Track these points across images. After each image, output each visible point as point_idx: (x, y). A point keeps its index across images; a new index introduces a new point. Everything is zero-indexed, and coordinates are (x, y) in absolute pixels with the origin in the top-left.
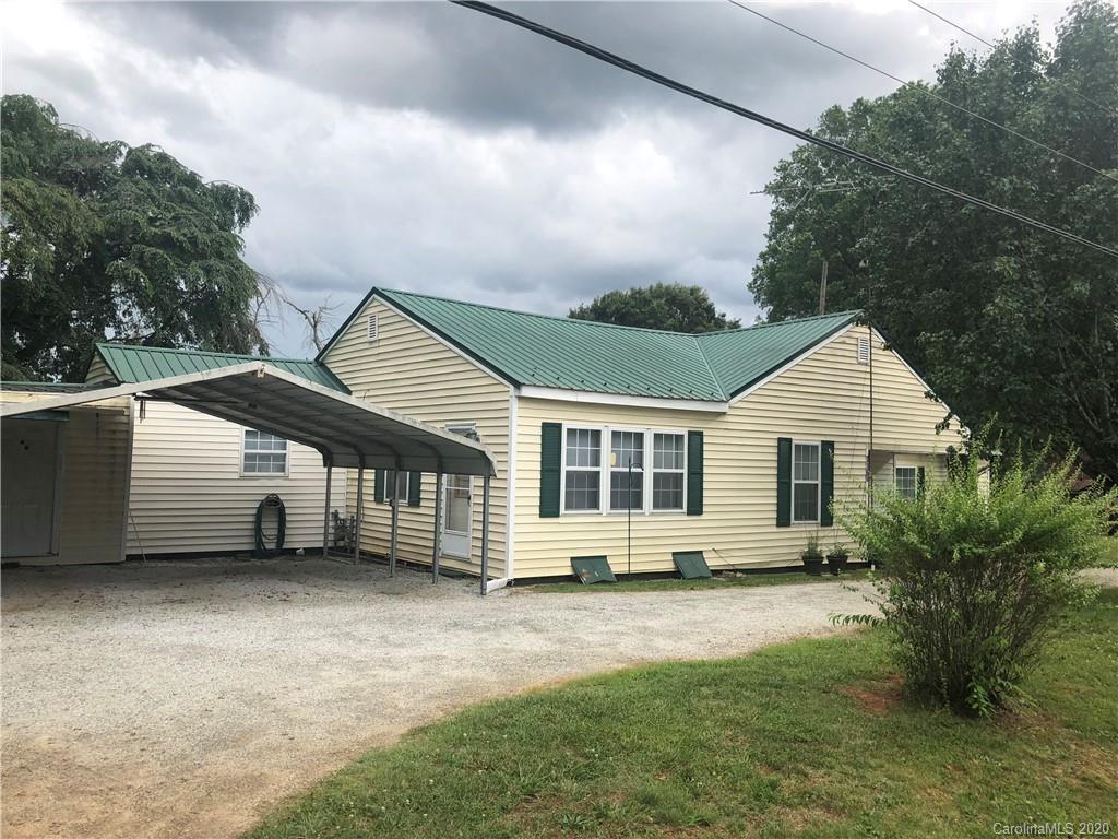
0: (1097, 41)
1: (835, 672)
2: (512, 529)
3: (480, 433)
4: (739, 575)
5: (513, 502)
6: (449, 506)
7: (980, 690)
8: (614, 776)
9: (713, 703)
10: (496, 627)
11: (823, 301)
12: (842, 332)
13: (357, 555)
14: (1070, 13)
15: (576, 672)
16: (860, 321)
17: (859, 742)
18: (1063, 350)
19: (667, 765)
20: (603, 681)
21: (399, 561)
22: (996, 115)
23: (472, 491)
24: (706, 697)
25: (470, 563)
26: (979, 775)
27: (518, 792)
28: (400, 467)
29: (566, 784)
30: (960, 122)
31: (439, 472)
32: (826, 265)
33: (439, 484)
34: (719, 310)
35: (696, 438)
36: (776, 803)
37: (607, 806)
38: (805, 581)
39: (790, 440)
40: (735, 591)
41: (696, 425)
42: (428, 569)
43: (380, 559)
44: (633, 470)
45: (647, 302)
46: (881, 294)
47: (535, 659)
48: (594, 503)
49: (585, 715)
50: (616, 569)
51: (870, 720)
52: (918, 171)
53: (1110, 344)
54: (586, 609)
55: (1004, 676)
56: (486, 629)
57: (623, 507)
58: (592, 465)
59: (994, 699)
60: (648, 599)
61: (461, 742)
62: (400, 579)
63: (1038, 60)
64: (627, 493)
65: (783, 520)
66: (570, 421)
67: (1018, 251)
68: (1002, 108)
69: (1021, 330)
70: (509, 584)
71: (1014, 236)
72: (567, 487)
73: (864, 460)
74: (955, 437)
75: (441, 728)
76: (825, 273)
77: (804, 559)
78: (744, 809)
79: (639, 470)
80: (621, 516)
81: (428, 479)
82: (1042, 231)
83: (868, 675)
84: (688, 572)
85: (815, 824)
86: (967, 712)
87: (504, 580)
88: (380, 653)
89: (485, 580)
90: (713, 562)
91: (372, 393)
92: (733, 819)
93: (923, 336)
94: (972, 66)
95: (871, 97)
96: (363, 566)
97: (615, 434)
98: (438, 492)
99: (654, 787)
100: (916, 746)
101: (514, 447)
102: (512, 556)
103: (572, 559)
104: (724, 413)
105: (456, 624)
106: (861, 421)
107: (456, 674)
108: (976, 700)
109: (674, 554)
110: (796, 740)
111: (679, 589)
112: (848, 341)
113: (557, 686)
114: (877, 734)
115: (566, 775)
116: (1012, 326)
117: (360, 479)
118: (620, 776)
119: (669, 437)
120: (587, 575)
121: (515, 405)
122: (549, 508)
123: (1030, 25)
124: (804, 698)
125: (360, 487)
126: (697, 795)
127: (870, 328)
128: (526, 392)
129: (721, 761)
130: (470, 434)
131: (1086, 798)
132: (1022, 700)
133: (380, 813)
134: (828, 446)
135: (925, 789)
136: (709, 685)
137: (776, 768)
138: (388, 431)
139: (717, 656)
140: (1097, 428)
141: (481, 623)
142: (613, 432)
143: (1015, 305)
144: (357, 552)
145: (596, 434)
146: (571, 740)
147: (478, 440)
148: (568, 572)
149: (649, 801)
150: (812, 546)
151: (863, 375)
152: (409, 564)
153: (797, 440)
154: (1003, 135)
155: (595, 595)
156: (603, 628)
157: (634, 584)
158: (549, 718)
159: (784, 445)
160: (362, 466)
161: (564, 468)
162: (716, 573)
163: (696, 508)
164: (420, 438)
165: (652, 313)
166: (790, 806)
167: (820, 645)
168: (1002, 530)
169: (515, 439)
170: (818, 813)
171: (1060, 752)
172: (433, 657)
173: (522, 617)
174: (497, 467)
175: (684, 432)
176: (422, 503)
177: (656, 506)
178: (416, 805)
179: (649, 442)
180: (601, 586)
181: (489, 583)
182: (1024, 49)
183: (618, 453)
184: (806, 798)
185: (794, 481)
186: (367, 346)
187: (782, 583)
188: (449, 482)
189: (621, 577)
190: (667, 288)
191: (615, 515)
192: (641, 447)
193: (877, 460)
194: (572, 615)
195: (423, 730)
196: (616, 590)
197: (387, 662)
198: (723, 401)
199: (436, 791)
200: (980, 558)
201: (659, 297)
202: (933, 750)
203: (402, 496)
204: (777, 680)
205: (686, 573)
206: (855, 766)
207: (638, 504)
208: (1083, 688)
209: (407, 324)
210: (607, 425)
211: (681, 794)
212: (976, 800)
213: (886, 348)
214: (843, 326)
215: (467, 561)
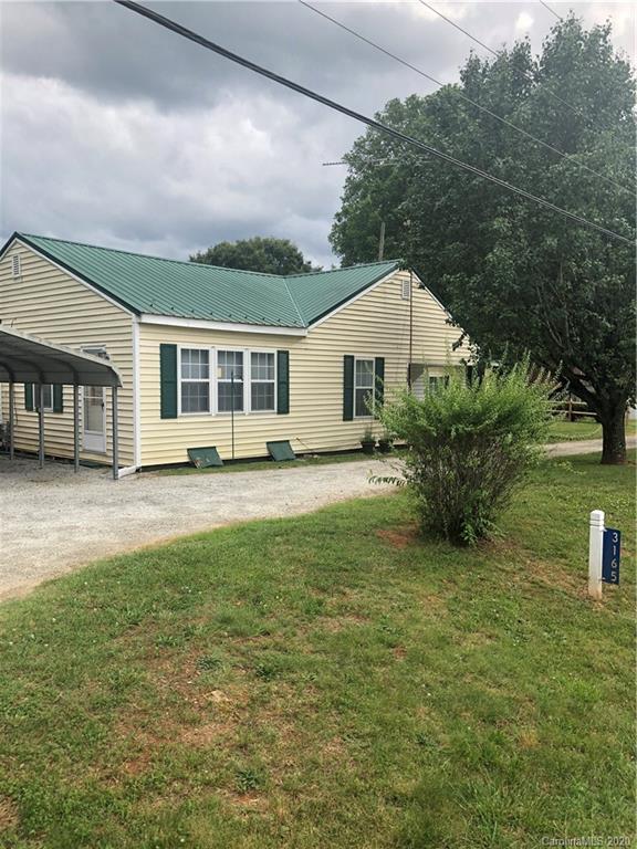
0: (569, 55)
1: (374, 521)
2: (139, 428)
3: (109, 352)
4: (315, 456)
5: (138, 407)
6: (87, 412)
7: (469, 526)
8: (202, 605)
9: (283, 548)
10: (123, 503)
11: (381, 252)
12: (390, 275)
13: (12, 452)
14: (553, 32)
15: (183, 532)
16: (403, 268)
17: (385, 568)
18: (540, 288)
19: (242, 595)
20: (203, 538)
21: (46, 456)
22: (497, 110)
23: (105, 399)
24: (278, 544)
25: (106, 456)
26: (463, 585)
27: (125, 622)
28: (43, 381)
29: (164, 614)
30: (474, 113)
31: (76, 385)
32: (384, 225)
33: (76, 394)
34: (306, 259)
35: (284, 355)
36: (321, 615)
37: (194, 627)
38: (362, 459)
39: (353, 357)
40: (312, 468)
41: (283, 346)
42: (71, 461)
43: (32, 455)
44: (235, 381)
45: (250, 251)
46: (417, 245)
47: (152, 525)
48: (205, 407)
49: (186, 562)
50: (223, 456)
51: (394, 553)
52: (443, 149)
53: (569, 283)
54: (196, 486)
55: (486, 517)
56: (114, 504)
57: (227, 410)
58: (202, 378)
59: (479, 533)
60: (247, 477)
61: (82, 588)
62: (48, 470)
63: (529, 68)
64: (231, 398)
65: (347, 416)
66: (183, 342)
67: (512, 214)
68: (502, 104)
69: (512, 273)
70: (138, 471)
71: (509, 203)
72: (182, 394)
73: (406, 371)
74: (467, 352)
75: (66, 580)
76: (383, 231)
77: (362, 443)
78: (297, 621)
79: (240, 381)
80: (227, 416)
81: (68, 390)
82: (528, 199)
83: (398, 522)
84: (279, 456)
85: (347, 627)
86: (461, 543)
87: (134, 468)
88: (23, 526)
89: (116, 467)
90: (296, 448)
91: (18, 321)
92: (288, 628)
93: (446, 277)
94: (484, 70)
95: (422, 96)
96: (18, 462)
97: (221, 353)
98: (76, 401)
99: (230, 612)
100: (424, 568)
101: (138, 364)
102: (139, 450)
103: (188, 450)
104: (304, 337)
105: (90, 502)
106: (404, 342)
107: (86, 539)
108: (467, 534)
109: (268, 443)
110: (340, 569)
111: (270, 468)
112: (395, 282)
113: (166, 543)
114: (398, 562)
115: (165, 607)
116: (505, 270)
117: (11, 392)
118: (206, 605)
119: (262, 355)
120: (201, 461)
121: (137, 329)
122: (168, 411)
123: (523, 40)
124: (349, 540)
125: (11, 398)
126: (263, 614)
127: (410, 272)
128: (146, 319)
129: (283, 588)
130: (101, 354)
131: (532, 595)
132: (496, 533)
133: (8, 647)
134: (380, 362)
135: (426, 597)
136: (282, 535)
137: (323, 590)
138: (30, 351)
139: (292, 514)
140: (560, 345)
141: (110, 501)
142: (219, 352)
143: (509, 254)
144: (12, 450)
145: (205, 353)
146: (172, 582)
147: (107, 358)
148: (186, 460)
149: (226, 621)
150: (368, 434)
151: (404, 308)
152: (57, 458)
153: (358, 357)
154: (503, 125)
155: (205, 476)
156: (208, 499)
157: (237, 467)
158: (156, 566)
159: (348, 360)
160: (12, 381)
161: (180, 380)
162: (299, 456)
163: (284, 409)
164: (57, 357)
165: (255, 261)
166: (331, 616)
167: (366, 503)
168: (484, 414)
169: (138, 357)
170: (351, 620)
171: (519, 566)
172: (67, 528)
173: (144, 494)
174: (122, 379)
175: (274, 351)
176: (65, 410)
177: (253, 407)
178: (39, 639)
179: (247, 359)
180: (210, 469)
181: (120, 471)
182: (520, 58)
183: (223, 368)
184: (343, 610)
185: (355, 387)
186: (12, 282)
187: (346, 461)
188: (86, 393)
189: (226, 462)
190: (266, 241)
191: (221, 415)
192: (242, 363)
193: (414, 371)
194: (184, 491)
195: (53, 582)
196: (222, 472)
197: (30, 533)
198: (303, 328)
199: (57, 627)
200: (470, 434)
201: (260, 248)
202: (435, 570)
203: (47, 404)
204: (331, 529)
205: (277, 456)
206: (380, 585)
207: (240, 407)
208: (539, 522)
209: (45, 263)
210: (214, 346)
211: (250, 614)
212: (460, 601)
213: (421, 287)
214: (392, 271)
215: (104, 455)
